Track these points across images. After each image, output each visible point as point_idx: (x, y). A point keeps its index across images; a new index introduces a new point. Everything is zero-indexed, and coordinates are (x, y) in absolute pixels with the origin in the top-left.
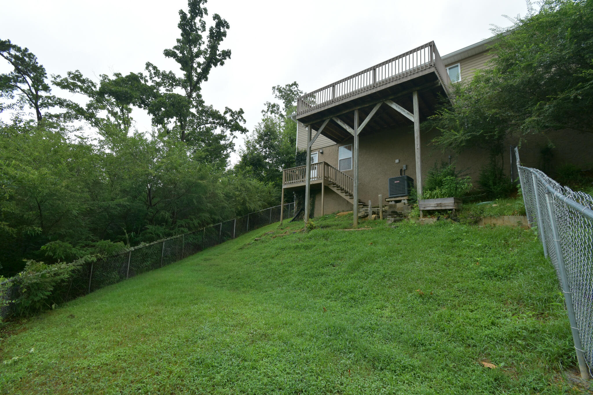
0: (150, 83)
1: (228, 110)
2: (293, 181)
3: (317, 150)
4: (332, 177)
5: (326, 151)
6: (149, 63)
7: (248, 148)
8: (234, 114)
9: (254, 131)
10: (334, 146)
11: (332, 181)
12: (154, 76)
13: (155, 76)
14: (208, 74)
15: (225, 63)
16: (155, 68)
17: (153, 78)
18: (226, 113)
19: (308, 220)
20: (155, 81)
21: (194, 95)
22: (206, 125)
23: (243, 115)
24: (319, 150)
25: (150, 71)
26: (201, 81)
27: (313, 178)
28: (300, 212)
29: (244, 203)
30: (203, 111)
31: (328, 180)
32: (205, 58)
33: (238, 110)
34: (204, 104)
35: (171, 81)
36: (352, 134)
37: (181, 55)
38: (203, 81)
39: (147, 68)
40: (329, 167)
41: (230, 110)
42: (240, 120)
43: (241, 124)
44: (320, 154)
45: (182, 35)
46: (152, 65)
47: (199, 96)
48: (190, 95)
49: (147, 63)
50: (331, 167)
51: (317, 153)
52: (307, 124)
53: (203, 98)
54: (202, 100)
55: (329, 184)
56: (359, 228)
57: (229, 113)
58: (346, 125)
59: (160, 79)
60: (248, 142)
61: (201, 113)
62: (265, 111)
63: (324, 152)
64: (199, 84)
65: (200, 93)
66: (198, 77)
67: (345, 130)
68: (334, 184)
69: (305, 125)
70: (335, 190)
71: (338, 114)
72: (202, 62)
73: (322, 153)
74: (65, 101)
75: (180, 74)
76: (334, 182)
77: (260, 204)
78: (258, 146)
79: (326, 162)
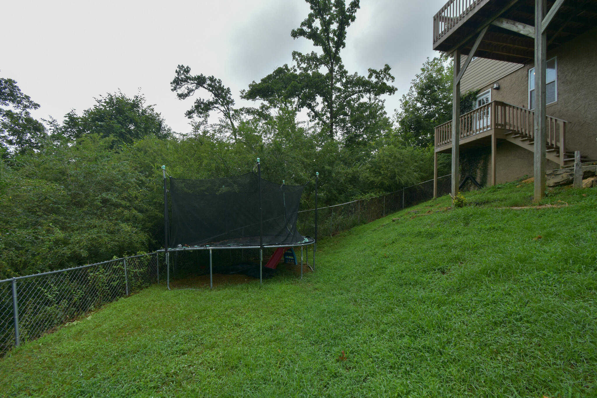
0: (298, 72)
1: (372, 72)
2: (448, 141)
3: (489, 87)
4: (511, 122)
5: (504, 84)
6: (294, 51)
7: (407, 111)
8: (379, 74)
9: (411, 87)
10: (520, 71)
11: (512, 128)
12: (300, 63)
13: (302, 63)
14: (344, 39)
15: (356, 16)
16: (300, 54)
17: (301, 65)
18: (370, 76)
19: (456, 194)
20: (302, 67)
21: (336, 68)
22: (352, 97)
23: (390, 72)
24: (492, 86)
25: (297, 60)
26: (339, 50)
27: (477, 131)
28: (465, 182)
29: (393, 177)
30: (347, 82)
31: (505, 129)
32: (337, 22)
33: (383, 68)
34: (348, 74)
35: (315, 63)
36: (530, 35)
37: (309, 30)
38: (341, 48)
39: (294, 58)
40: (507, 108)
41: (374, 72)
42: (387, 80)
43: (389, 83)
44: (495, 91)
45: (312, 8)
46: (297, 53)
47: (341, 67)
48: (331, 71)
49: (293, 53)
50: (510, 106)
51: (489, 92)
52: (452, 51)
53: (345, 68)
54: (345, 70)
55: (507, 135)
56: (540, 205)
57: (374, 75)
58: (517, 24)
59: (306, 64)
60: (406, 102)
61: (345, 85)
62: (437, 59)
63: (502, 86)
64: (338, 54)
65: (342, 64)
66: (335, 47)
67: (517, 34)
68: (515, 133)
69: (449, 53)
70: (518, 142)
71: (502, 12)
72: (336, 29)
73: (498, 89)
74: (250, 109)
75: (319, 51)
76: (516, 129)
77: (417, 175)
78: (419, 105)
79: (498, 100)
